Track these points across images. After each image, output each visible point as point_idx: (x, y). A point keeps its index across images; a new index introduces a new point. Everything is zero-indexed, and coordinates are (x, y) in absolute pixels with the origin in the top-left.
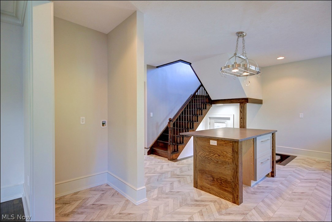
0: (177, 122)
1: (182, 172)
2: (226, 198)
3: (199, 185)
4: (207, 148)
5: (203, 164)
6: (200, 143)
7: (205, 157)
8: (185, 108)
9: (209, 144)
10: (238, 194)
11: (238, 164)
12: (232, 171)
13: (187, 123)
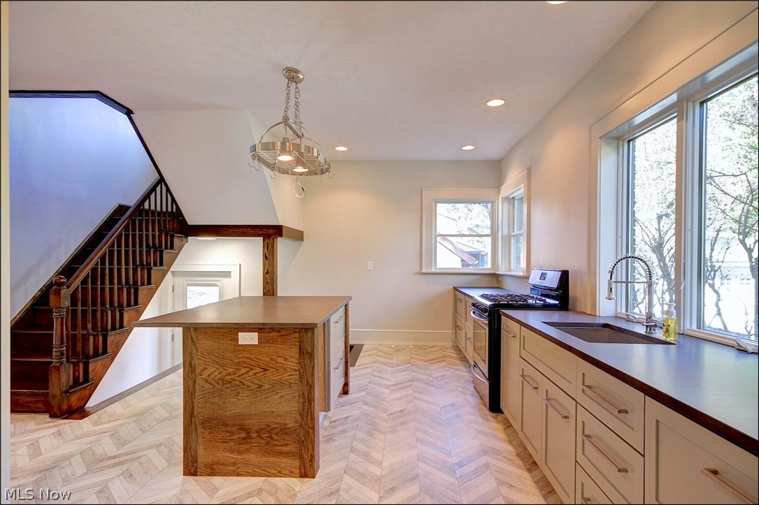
0: (84, 290)
1: (121, 443)
2: (283, 472)
3: (200, 465)
4: (229, 355)
5: (216, 400)
6: (205, 344)
7: (222, 380)
8: (112, 246)
9: (234, 343)
10: (313, 452)
11: (313, 382)
12: (299, 402)
13: (118, 288)
